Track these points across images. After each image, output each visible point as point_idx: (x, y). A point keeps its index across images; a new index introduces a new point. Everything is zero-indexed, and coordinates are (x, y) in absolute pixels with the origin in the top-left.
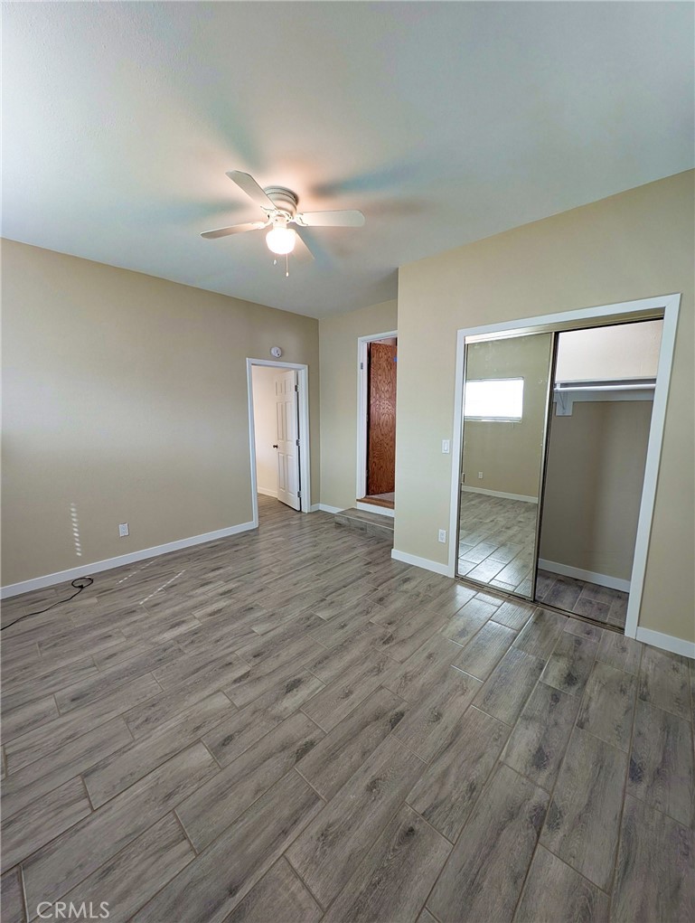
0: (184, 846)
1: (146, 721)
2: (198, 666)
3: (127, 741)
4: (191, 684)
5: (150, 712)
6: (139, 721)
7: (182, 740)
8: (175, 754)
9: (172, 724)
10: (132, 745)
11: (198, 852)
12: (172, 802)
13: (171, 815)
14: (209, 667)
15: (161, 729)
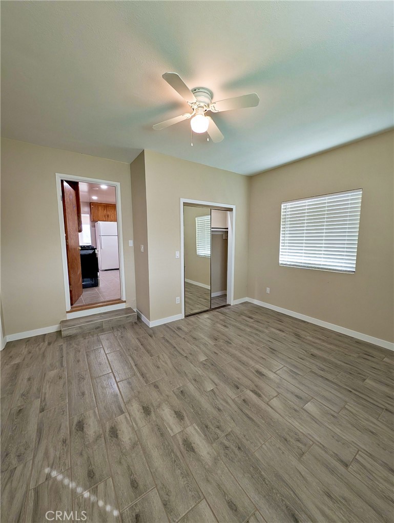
0: (347, 406)
1: (299, 441)
2: (246, 419)
3: (317, 447)
4: (264, 420)
5: (291, 440)
6: (300, 445)
7: (305, 416)
8: (313, 418)
9: (296, 424)
10: (317, 443)
11: (346, 402)
12: (335, 414)
13: (340, 413)
14: (247, 412)
15: (302, 429)
